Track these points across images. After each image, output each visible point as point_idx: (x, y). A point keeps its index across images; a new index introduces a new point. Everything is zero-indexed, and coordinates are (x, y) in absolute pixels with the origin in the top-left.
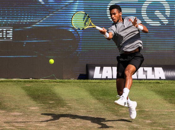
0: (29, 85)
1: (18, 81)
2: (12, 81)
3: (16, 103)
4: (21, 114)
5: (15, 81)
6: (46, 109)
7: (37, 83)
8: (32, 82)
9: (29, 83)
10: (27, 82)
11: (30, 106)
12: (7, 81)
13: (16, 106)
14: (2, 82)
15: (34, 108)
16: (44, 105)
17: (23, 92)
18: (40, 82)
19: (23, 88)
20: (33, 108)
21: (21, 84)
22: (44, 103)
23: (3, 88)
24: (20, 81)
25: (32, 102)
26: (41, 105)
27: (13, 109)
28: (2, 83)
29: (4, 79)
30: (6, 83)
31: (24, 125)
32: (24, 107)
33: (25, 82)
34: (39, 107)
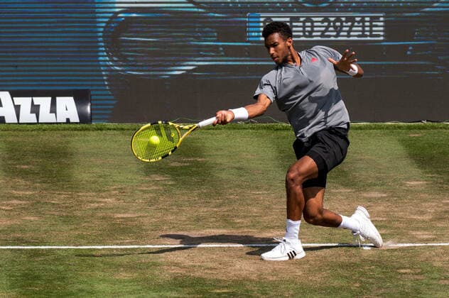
0: (417, 135)
1: (395, 127)
2: (380, 128)
3: (380, 173)
4: (384, 195)
5: (388, 128)
6: (440, 185)
7: (435, 131)
8: (424, 128)
9: (418, 131)
10: (415, 128)
11: (408, 179)
12: (370, 128)
13: (378, 179)
14: (361, 129)
15: (416, 183)
16: (437, 175)
17: (399, 149)
18: (441, 128)
19: (402, 141)
20: (412, 183)
21: (399, 133)
22: (438, 173)
23: (360, 141)
24: (400, 127)
25: (415, 171)
26: (432, 177)
27: (369, 186)
28: (359, 131)
29: (365, 123)
30: (367, 131)
31: (384, 219)
32: (395, 181)
33: (409, 128)
34: (426, 181)
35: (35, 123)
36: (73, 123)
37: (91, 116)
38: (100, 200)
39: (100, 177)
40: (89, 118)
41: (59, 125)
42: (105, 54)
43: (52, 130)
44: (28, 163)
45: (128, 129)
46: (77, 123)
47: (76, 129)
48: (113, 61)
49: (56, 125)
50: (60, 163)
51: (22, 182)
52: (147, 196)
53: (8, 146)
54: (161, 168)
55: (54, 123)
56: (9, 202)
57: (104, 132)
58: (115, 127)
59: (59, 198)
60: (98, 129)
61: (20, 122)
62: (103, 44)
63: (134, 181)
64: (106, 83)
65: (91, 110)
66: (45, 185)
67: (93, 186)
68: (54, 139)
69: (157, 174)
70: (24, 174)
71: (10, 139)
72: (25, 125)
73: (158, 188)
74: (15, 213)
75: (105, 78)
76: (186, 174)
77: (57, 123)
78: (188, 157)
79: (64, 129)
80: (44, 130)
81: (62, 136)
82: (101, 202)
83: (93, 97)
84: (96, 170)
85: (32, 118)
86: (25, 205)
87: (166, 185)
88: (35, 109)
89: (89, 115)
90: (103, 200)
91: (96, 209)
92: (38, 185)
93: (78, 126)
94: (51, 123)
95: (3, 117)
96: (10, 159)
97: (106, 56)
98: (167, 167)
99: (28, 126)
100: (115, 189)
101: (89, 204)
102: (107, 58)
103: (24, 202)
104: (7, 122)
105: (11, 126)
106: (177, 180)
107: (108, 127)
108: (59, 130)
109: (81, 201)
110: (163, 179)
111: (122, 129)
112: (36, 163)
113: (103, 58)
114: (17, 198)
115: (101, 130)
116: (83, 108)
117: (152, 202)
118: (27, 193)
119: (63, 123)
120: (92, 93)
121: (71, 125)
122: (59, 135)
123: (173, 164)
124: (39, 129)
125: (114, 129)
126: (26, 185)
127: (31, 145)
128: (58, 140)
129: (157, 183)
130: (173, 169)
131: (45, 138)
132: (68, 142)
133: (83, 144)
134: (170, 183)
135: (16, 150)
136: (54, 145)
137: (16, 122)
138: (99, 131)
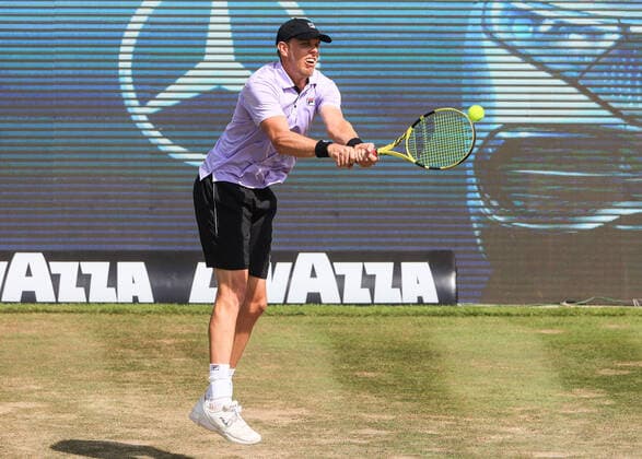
35: (368, 305)
36: (428, 304)
37: (457, 293)
38: (504, 429)
39: (494, 392)
40: (454, 295)
41: (407, 307)
42: (478, 195)
43: (397, 315)
44: (373, 370)
45: (518, 315)
46: (434, 304)
47: (435, 314)
48: (490, 206)
49: (401, 307)
50: (425, 370)
51: (372, 399)
52: (576, 423)
53: (335, 340)
54: (586, 379)
55: (398, 304)
56: (359, 432)
57: (480, 318)
58: (496, 311)
59: (437, 425)
60: (471, 314)
61: (345, 302)
62: (474, 180)
63: (549, 398)
64: (479, 241)
65: (457, 283)
66: (409, 405)
67: (487, 407)
68: (405, 330)
69: (582, 387)
70: (374, 386)
71: (336, 329)
72: (353, 307)
73: (589, 411)
74: (376, 450)
75: (477, 233)
76: (629, 389)
77: (403, 304)
78: (624, 360)
79: (417, 314)
80: (386, 315)
81: (415, 325)
82: (506, 433)
83: (458, 264)
84: (483, 380)
85: (364, 296)
86: (388, 436)
87: (602, 407)
88: (369, 281)
89: (453, 292)
90: (509, 430)
91: (501, 444)
92: (398, 403)
93: (438, 309)
94: (393, 304)
95: (319, 294)
96: (343, 361)
97: (479, 199)
98: (595, 376)
99: (359, 308)
100: (522, 412)
101: (488, 436)
102: (482, 203)
103: (384, 432)
104: (323, 301)
105: (333, 308)
106: (616, 397)
107: (485, 310)
108: (408, 315)
109: (475, 431)
110: (595, 395)
111: (508, 315)
112: (387, 370)
113: (475, 201)
114: (371, 425)
115: (475, 315)
116: (443, 281)
117: (587, 434)
118: (386, 417)
119: (413, 304)
120: (457, 256)
121: (426, 307)
122: (410, 323)
123: (605, 372)
124: (378, 313)
125: (496, 315)
126: (380, 405)
127: (371, 339)
128: (411, 332)
129: (585, 402)
130: (605, 380)
131: (390, 329)
132: (427, 335)
133: (453, 339)
134: (607, 403)
135: (349, 348)
136: (407, 339)
137: (339, 301)
138: (473, 318)
